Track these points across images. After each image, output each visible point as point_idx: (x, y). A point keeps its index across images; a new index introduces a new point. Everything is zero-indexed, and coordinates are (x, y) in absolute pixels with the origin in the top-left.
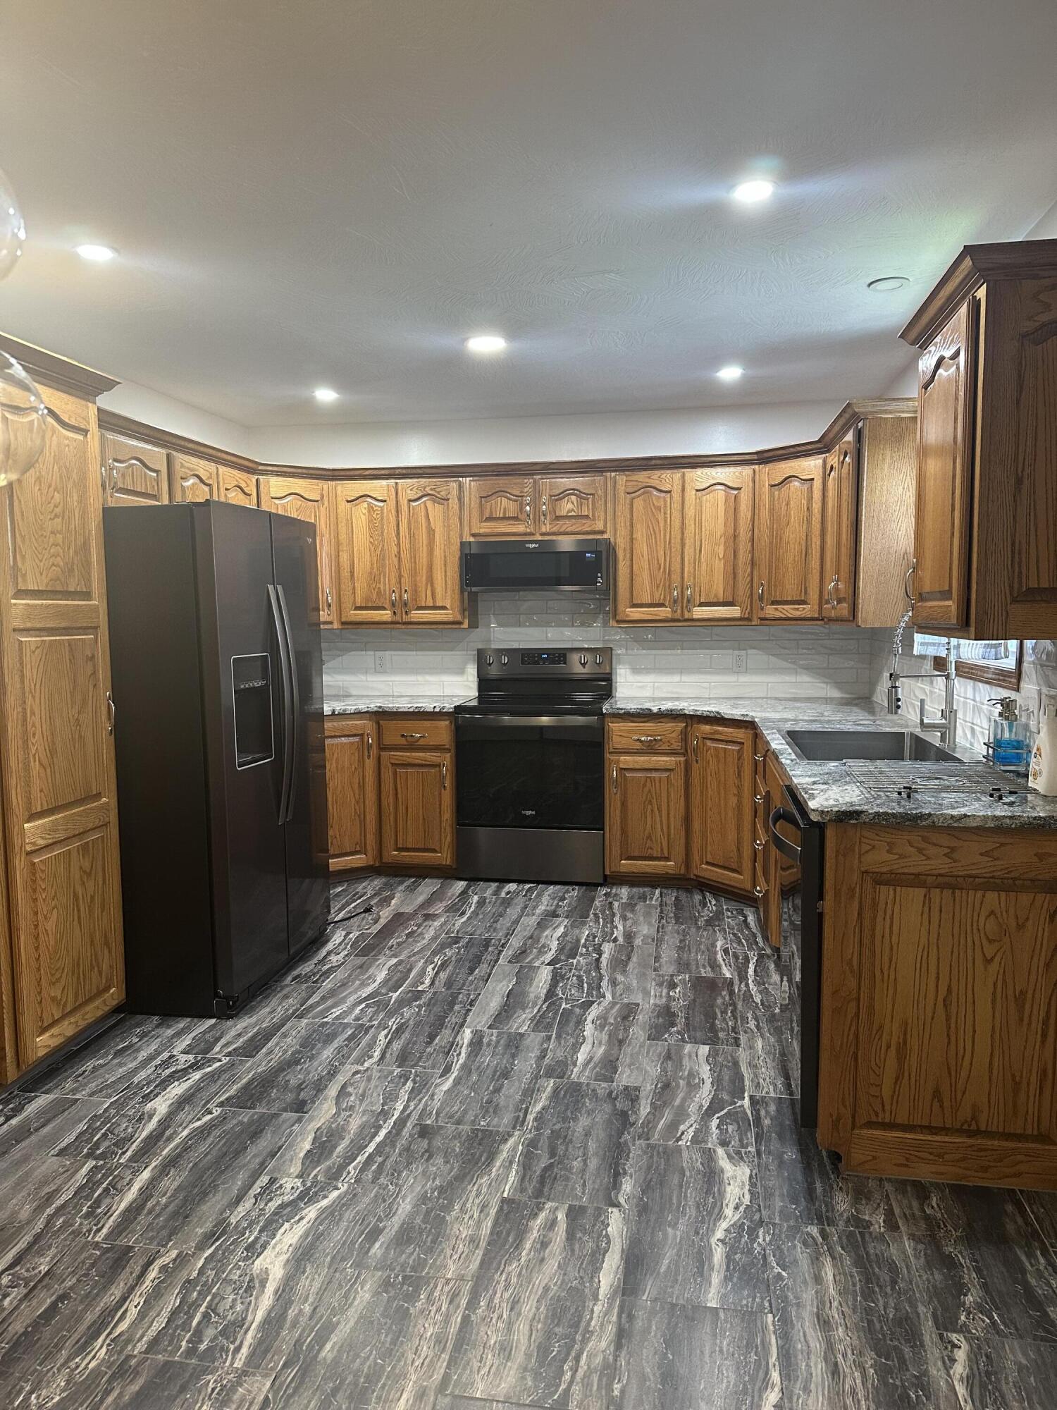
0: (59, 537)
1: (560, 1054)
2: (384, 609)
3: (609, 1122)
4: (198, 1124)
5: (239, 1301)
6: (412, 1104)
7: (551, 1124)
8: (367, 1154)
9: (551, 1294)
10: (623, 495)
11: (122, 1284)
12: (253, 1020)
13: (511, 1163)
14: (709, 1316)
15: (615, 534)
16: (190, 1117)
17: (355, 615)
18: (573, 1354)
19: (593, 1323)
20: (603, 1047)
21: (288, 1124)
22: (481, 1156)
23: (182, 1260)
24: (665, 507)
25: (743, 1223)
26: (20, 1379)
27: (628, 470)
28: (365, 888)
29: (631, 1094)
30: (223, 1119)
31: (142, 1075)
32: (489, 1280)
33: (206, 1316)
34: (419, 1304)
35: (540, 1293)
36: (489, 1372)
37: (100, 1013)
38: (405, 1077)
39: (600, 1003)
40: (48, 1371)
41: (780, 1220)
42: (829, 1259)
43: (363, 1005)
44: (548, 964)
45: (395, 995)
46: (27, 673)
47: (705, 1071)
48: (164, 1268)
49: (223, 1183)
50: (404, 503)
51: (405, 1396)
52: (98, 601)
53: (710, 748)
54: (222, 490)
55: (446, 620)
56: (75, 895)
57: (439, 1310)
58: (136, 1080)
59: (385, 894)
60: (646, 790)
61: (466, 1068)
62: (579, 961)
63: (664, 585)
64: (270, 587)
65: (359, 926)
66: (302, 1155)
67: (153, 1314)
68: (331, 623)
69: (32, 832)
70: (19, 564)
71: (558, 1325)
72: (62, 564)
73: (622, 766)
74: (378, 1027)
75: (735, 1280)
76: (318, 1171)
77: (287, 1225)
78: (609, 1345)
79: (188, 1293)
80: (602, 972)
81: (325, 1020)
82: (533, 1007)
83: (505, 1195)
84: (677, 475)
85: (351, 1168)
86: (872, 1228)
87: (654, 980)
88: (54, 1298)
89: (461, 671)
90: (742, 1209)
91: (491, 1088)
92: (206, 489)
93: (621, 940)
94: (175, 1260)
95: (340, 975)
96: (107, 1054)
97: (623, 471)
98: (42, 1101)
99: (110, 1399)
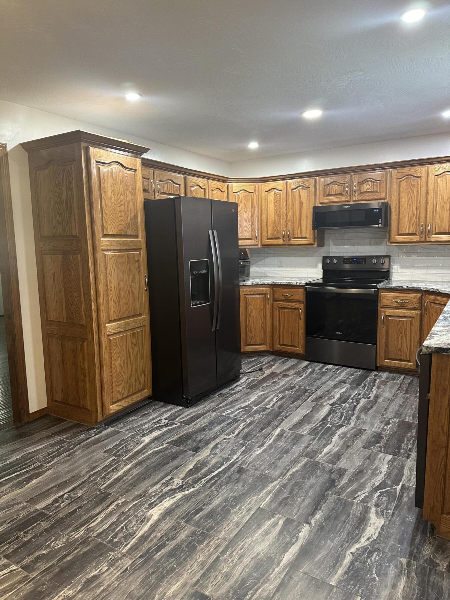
0: (123, 213)
1: (316, 447)
2: (280, 239)
3: (325, 483)
4: (156, 449)
5: (136, 525)
6: (241, 457)
7: (296, 479)
8: (213, 475)
9: (259, 557)
10: (395, 180)
11: (101, 508)
12: (196, 409)
13: (270, 492)
14: (328, 588)
15: (391, 199)
16: (155, 446)
17: (267, 241)
18: (256, 587)
19: (271, 576)
20: (338, 448)
21: (188, 456)
22: (258, 487)
23: (125, 503)
24: (418, 184)
25: (368, 548)
26: (52, 535)
27: (399, 167)
28: (264, 360)
29: (341, 473)
30: (166, 449)
31: (147, 426)
32: (235, 543)
33: (122, 528)
34: (202, 546)
35: (254, 555)
36: (216, 584)
37: (139, 399)
38: (243, 445)
39: (347, 426)
40: (62, 534)
41: (389, 551)
42: (405, 578)
43: (241, 410)
44: (330, 405)
45: (255, 408)
46: (108, 267)
47: (384, 468)
48: (117, 505)
49: (154, 476)
50: (289, 190)
51: (178, 584)
52: (141, 239)
53: (433, 308)
54: (210, 191)
55: (306, 243)
56: (129, 353)
57: (209, 550)
58: (143, 427)
59: (271, 363)
60: (399, 326)
61: (271, 446)
62: (346, 405)
63: (416, 225)
64: (210, 232)
65: (254, 376)
66: (187, 470)
67: (105, 522)
68: (257, 245)
69: (110, 327)
70: (105, 224)
71: (255, 572)
72: (124, 224)
73: (387, 314)
74: (242, 421)
75: (350, 574)
76: (190, 479)
77: (168, 498)
78: (273, 589)
79: (121, 517)
80: (355, 412)
81: (223, 414)
82: (314, 423)
83: (261, 507)
84: (424, 169)
85: (203, 480)
86: (438, 568)
87: (379, 419)
88: (77, 507)
89: (316, 266)
90: (370, 540)
91: (277, 457)
92: (203, 190)
93: (372, 398)
94: (122, 503)
95: (237, 396)
96: (139, 415)
97: (396, 168)
98: (110, 430)
99: (76, 551)
